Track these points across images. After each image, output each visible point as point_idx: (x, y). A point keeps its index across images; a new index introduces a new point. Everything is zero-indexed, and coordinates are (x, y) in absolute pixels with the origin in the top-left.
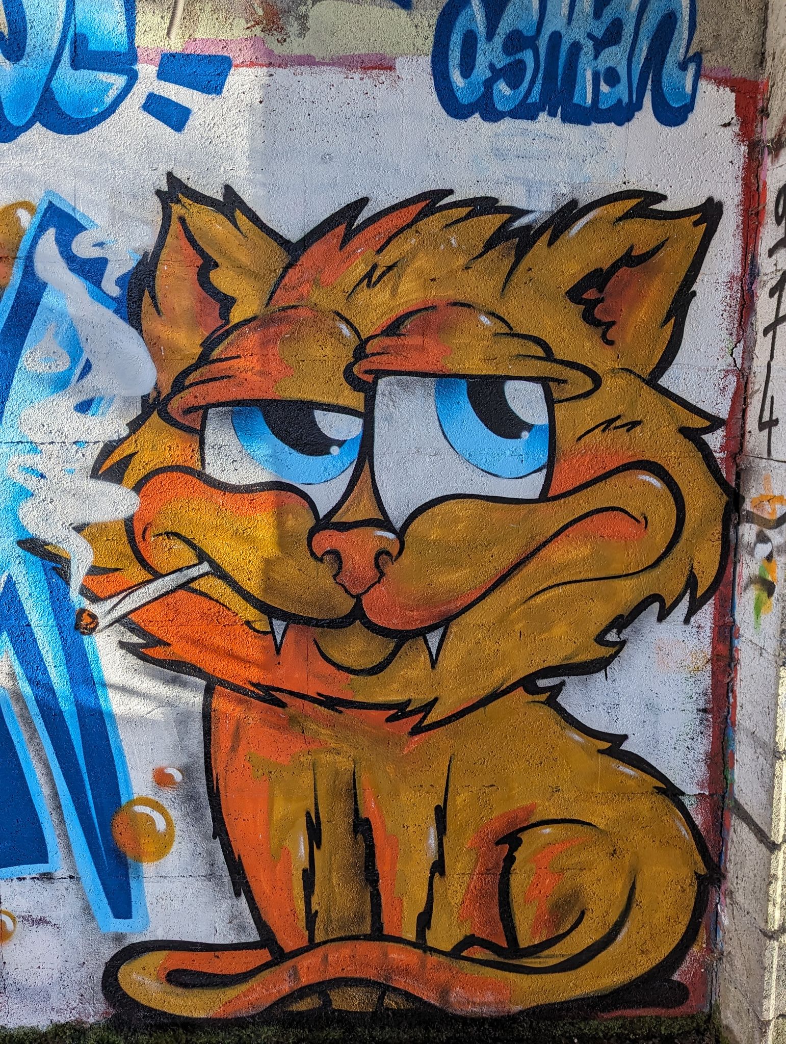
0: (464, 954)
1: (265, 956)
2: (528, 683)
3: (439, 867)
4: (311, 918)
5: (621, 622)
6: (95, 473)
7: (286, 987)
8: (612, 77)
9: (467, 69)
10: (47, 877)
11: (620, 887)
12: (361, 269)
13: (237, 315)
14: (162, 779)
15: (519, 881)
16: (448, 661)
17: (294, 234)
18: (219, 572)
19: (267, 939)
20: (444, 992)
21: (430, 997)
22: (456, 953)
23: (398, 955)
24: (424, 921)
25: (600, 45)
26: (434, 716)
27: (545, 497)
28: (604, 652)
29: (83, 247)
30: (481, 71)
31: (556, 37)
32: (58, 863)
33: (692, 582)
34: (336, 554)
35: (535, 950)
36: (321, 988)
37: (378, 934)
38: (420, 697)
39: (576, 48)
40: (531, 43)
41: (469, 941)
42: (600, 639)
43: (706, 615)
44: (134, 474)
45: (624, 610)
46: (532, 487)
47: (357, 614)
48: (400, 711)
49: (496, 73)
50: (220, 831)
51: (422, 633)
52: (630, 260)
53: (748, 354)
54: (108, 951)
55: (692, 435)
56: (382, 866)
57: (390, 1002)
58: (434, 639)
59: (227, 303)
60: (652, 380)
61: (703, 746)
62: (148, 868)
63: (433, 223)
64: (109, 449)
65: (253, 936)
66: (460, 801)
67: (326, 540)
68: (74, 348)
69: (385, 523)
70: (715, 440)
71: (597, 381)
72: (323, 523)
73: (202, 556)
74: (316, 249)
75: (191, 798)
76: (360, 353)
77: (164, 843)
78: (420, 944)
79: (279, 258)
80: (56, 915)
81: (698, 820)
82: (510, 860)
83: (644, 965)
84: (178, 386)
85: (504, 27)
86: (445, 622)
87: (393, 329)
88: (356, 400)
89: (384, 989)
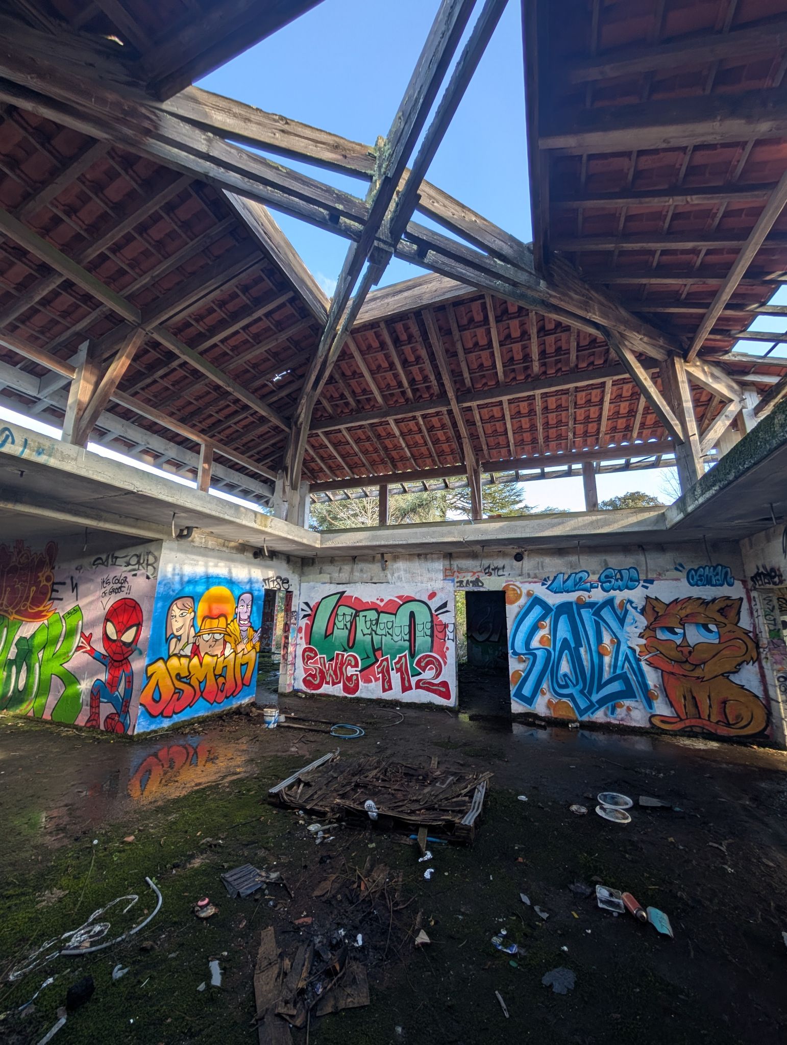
0: (719, 723)
2: (722, 675)
3: (710, 706)
5: (739, 665)
7: (684, 726)
8: (718, 580)
9: (693, 579)
10: (637, 701)
11: (750, 714)
12: (679, 608)
13: (659, 614)
14: (655, 686)
15: (727, 711)
16: (706, 670)
18: (661, 653)
19: (679, 716)
22: (717, 723)
23: (704, 722)
24: (709, 716)
25: (715, 576)
26: (705, 679)
27: (719, 643)
28: (736, 670)
29: (634, 605)
31: (707, 575)
33: (752, 658)
34: (682, 651)
35: (733, 724)
36: (691, 727)
37: (700, 718)
38: (701, 676)
39: (711, 577)
40: (703, 576)
41: (719, 721)
42: (735, 668)
44: (645, 637)
45: (740, 662)
46: (717, 641)
47: (687, 661)
48: (698, 678)
49: (698, 580)
50: (667, 696)
51: (700, 665)
52: (727, 606)
53: (754, 621)
55: (746, 634)
57: (705, 731)
58: (702, 666)
59: (658, 613)
60: (736, 625)
61: (762, 688)
62: (655, 702)
63: (691, 601)
64: (641, 633)
67: (679, 649)
68: (634, 619)
69: (690, 646)
71: (726, 625)
72: (678, 646)
73: (658, 650)
74: (671, 605)
76: (681, 620)
77: (657, 697)
78: (709, 720)
79: (666, 606)
80: (639, 707)
82: (725, 707)
85: (698, 574)
86: (704, 663)
87: (687, 616)
88: (682, 627)
89: (703, 728)
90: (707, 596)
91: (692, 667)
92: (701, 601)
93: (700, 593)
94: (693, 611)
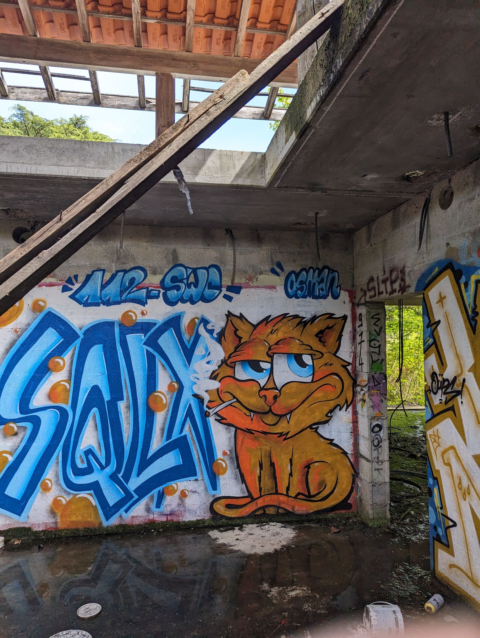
0: (298, 497)
1: (249, 499)
2: (310, 427)
3: (291, 475)
4: (260, 489)
5: (331, 411)
6: (211, 378)
7: (255, 508)
8: (322, 289)
9: (291, 288)
10: (196, 480)
11: (334, 478)
12: (270, 330)
13: (242, 341)
14: (225, 453)
15: (310, 477)
16: (292, 422)
17: (255, 323)
18: (238, 401)
19: (250, 495)
20: (293, 508)
21: (290, 509)
22: (296, 497)
23: (282, 498)
24: (288, 489)
25: (319, 283)
26: (288, 436)
27: (312, 381)
28: (327, 419)
29: (209, 327)
30: (295, 288)
31: (310, 282)
32: (199, 476)
33: (346, 401)
34: (265, 396)
35: (314, 496)
36: (263, 508)
37: (277, 493)
38: (285, 431)
39: (314, 284)
40: (305, 283)
41: (299, 494)
42: (327, 416)
43: (350, 409)
44: (219, 378)
45: (332, 408)
46: (309, 379)
47: (270, 410)
48: (281, 434)
49: (298, 289)
50: (238, 467)
51: (285, 415)
52: (328, 328)
53: (355, 348)
54: (211, 500)
55: (345, 367)
56: (277, 475)
57: (280, 511)
58: (288, 416)
59: (240, 338)
60: (335, 355)
61: (352, 441)
62: (221, 477)
63: (285, 320)
64: (213, 372)
65: (246, 494)
66: (295, 457)
67: (263, 393)
68: (207, 349)
69: (276, 389)
70: (349, 368)
71: (323, 354)
72: (262, 389)
73: (234, 397)
74: (260, 326)
75: (231, 458)
76: (270, 349)
77: (225, 470)
78: (287, 495)
79: (252, 328)
80: (198, 490)
81: (352, 461)
82: (308, 472)
83: (341, 498)
84: (229, 357)
85: (299, 280)
86: (291, 412)
87: (277, 343)
88: (269, 359)
89: (279, 507)
90: (306, 312)
91: (276, 419)
92: (298, 320)
93: (299, 309)
94: (286, 336)
